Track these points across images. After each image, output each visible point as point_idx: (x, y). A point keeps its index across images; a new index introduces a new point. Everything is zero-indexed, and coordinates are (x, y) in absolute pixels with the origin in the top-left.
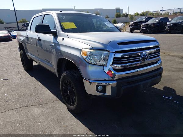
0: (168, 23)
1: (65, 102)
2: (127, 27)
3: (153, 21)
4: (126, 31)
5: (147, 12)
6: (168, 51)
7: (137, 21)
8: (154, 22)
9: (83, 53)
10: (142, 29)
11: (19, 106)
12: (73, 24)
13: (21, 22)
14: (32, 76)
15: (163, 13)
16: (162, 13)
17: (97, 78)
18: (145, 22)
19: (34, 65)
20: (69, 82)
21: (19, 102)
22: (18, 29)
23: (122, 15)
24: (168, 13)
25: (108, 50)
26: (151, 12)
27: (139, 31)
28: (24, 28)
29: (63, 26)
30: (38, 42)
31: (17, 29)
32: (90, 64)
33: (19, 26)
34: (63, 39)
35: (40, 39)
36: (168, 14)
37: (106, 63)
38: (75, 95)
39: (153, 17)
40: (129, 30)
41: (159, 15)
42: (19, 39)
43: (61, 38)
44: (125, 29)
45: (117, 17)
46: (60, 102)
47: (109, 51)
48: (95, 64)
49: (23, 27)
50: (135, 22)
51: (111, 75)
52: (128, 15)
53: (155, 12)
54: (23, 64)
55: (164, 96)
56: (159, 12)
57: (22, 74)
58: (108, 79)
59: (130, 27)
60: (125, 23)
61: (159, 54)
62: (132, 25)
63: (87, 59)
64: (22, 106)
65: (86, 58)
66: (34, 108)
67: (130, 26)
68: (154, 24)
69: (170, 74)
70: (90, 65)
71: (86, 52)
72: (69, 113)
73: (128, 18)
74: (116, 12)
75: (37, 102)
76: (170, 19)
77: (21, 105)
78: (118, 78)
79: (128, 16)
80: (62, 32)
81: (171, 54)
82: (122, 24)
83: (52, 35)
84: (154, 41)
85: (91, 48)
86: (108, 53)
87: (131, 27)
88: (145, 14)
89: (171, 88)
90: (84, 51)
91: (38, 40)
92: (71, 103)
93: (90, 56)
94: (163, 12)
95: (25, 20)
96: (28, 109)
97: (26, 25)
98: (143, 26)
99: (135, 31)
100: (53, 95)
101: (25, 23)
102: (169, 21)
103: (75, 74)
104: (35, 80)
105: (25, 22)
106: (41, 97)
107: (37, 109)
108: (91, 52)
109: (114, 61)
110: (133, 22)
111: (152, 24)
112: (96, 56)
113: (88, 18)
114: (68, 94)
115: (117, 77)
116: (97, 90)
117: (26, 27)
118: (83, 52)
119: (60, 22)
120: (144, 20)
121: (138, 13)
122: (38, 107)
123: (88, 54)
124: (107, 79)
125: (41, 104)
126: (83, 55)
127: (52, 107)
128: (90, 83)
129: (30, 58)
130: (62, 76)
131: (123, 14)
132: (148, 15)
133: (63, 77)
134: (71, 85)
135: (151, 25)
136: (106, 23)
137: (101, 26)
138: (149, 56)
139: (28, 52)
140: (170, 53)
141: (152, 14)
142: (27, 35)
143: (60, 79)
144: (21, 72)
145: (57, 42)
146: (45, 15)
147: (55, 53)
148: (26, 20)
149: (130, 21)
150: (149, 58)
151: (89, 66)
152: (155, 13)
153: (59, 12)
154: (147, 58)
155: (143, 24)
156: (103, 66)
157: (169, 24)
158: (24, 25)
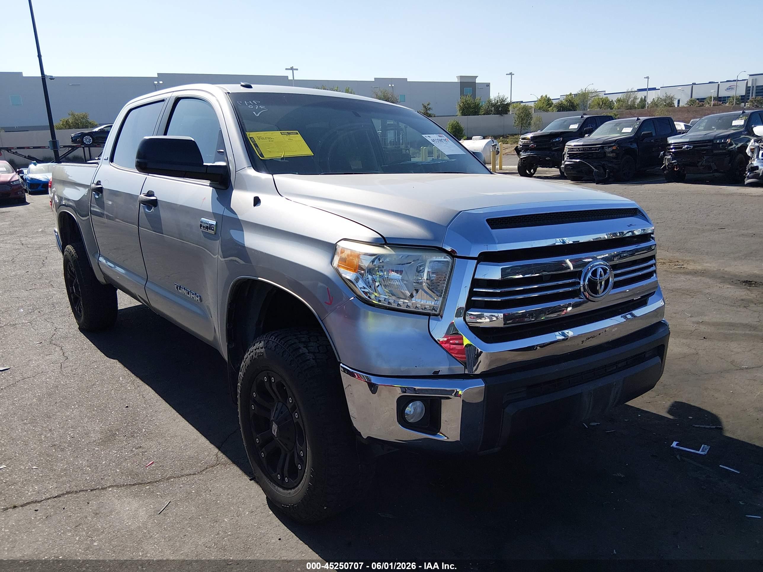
0: (671, 140)
1: (259, 473)
2: (507, 154)
3: (613, 131)
4: (501, 169)
5: (584, 96)
6: (677, 255)
7: (547, 130)
8: (615, 136)
9: (343, 261)
10: (567, 161)
11: (53, 489)
12: (299, 137)
13: (68, 126)
14: (110, 354)
15: (649, 101)
16: (644, 100)
17: (403, 368)
18: (579, 134)
19: (120, 307)
20: (280, 386)
21: (52, 470)
22: (56, 153)
23: (484, 105)
24: (672, 99)
25: (449, 249)
26: (602, 96)
27: (555, 171)
28: (79, 152)
29: (256, 145)
30: (143, 209)
31: (51, 153)
32: (373, 305)
33: (61, 143)
34: (257, 201)
35: (156, 200)
36: (671, 105)
37: (439, 303)
38: (302, 441)
39: (612, 115)
40: (516, 167)
41: (631, 107)
42: (61, 199)
43: (250, 197)
44: (498, 162)
45: (464, 114)
46: (235, 470)
47: (452, 254)
48: (394, 306)
49: (74, 148)
50: (539, 133)
51: (461, 352)
52: (508, 105)
53: (620, 96)
54: (74, 301)
55: (674, 444)
56: (633, 96)
57: (68, 347)
58: (450, 369)
59: (518, 154)
60: (496, 137)
61: (651, 266)
62: (526, 148)
63: (361, 284)
64: (67, 487)
65: (357, 280)
66: (119, 498)
67: (518, 150)
68: (618, 142)
69: (693, 351)
70: (370, 312)
71: (358, 256)
72: (276, 521)
73: (511, 118)
74: (462, 93)
75: (131, 473)
76: (680, 126)
77: (64, 483)
78: (490, 365)
79: (511, 108)
80: (251, 172)
81: (691, 267)
82: (486, 141)
83: (208, 182)
84: (634, 212)
85: (377, 239)
86: (448, 259)
87: (523, 155)
88: (577, 101)
89: (700, 409)
90: (347, 252)
91: (145, 202)
92: (283, 479)
93: (370, 271)
94: (651, 97)
95: (85, 117)
96: (94, 504)
97: (88, 140)
98: (571, 149)
99: (539, 169)
100: (203, 440)
101: (86, 131)
102: (675, 132)
103: (305, 350)
104: (126, 372)
105: (87, 127)
106: (151, 447)
107: (135, 504)
108: (378, 257)
109: (472, 293)
110: (529, 136)
111: (607, 144)
112: (397, 272)
113: (358, 115)
114: (272, 438)
115: (487, 362)
116: (402, 419)
117: (89, 146)
118: (344, 255)
119: (243, 131)
120: (574, 127)
121: (549, 100)
122: (135, 496)
123: (366, 263)
124: (444, 370)
125: (150, 478)
126: (341, 270)
127: (198, 493)
128: (373, 388)
129: (106, 276)
130: (247, 357)
131: (490, 101)
132: (591, 107)
133: (253, 360)
134: (286, 398)
135: (603, 147)
136: (430, 138)
137: (403, 147)
138: (616, 276)
139: (97, 252)
140: (688, 262)
141: (606, 104)
142: (98, 183)
143: (238, 369)
144: (66, 338)
145: (227, 213)
146: (178, 100)
147: (218, 258)
148: (90, 120)
149: (517, 130)
150: (617, 285)
151: (366, 316)
152: (619, 101)
153: (237, 88)
154: (607, 281)
155: (572, 143)
156: (429, 315)
157: (678, 146)
158: (78, 140)
